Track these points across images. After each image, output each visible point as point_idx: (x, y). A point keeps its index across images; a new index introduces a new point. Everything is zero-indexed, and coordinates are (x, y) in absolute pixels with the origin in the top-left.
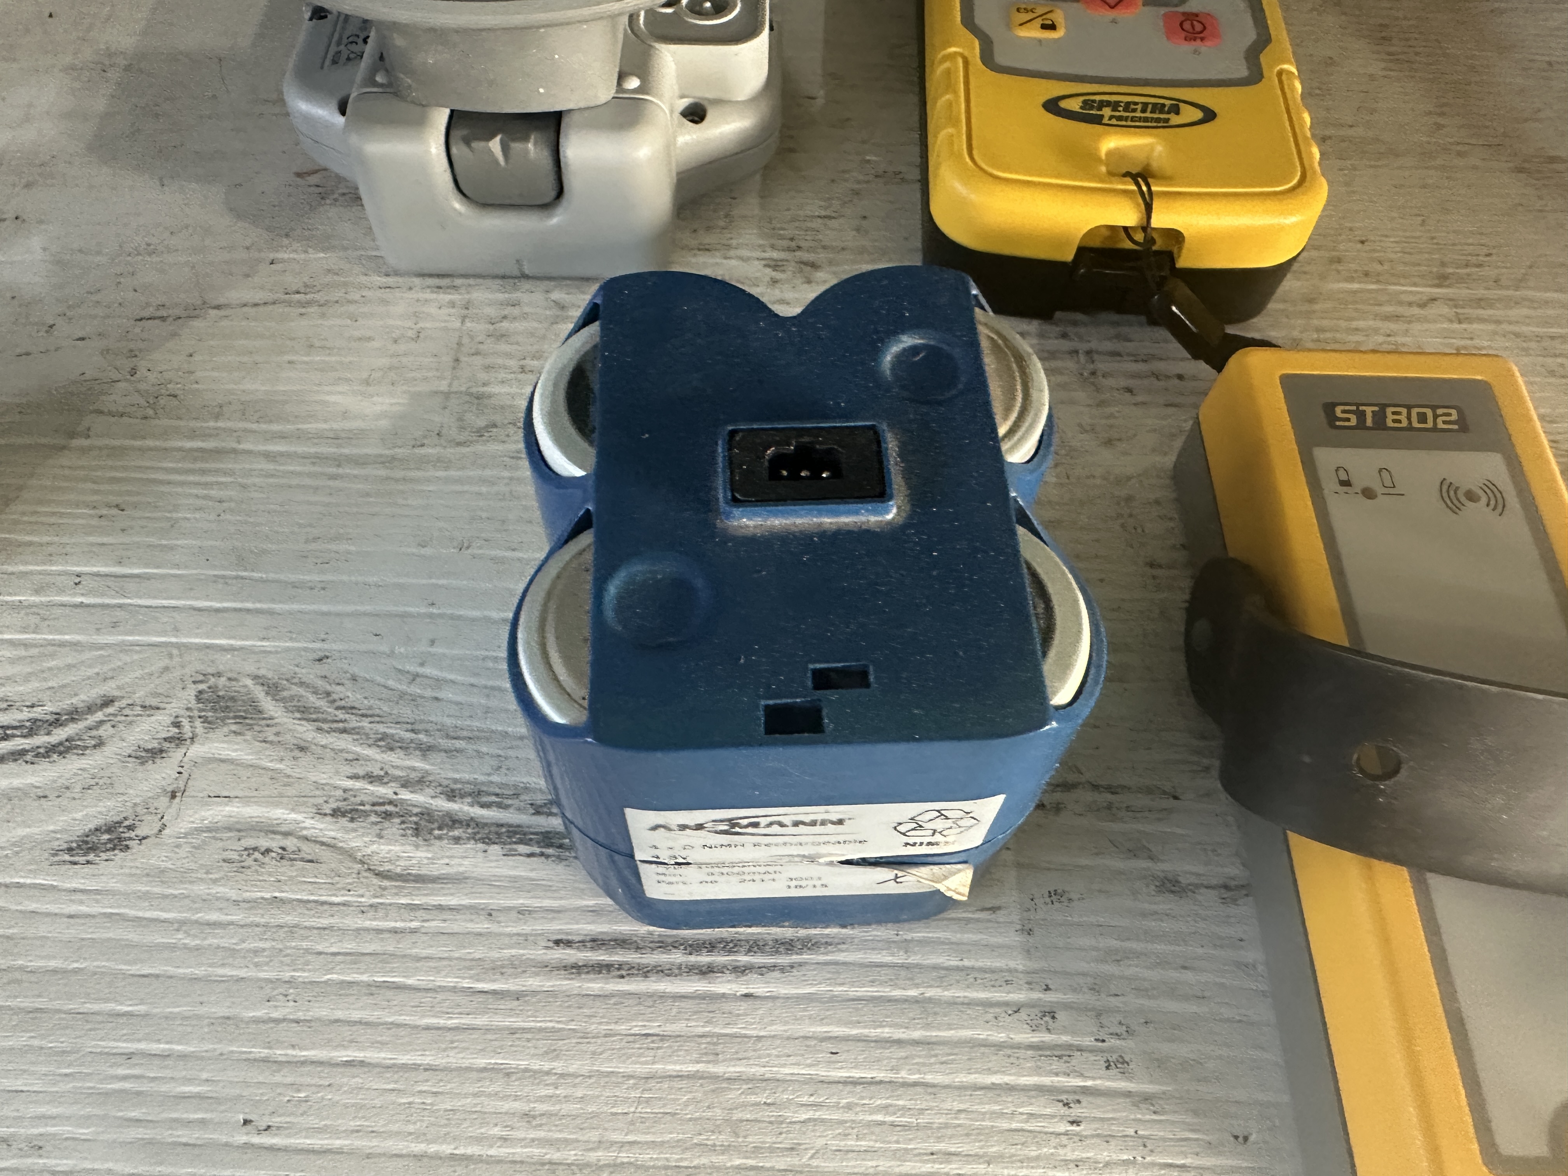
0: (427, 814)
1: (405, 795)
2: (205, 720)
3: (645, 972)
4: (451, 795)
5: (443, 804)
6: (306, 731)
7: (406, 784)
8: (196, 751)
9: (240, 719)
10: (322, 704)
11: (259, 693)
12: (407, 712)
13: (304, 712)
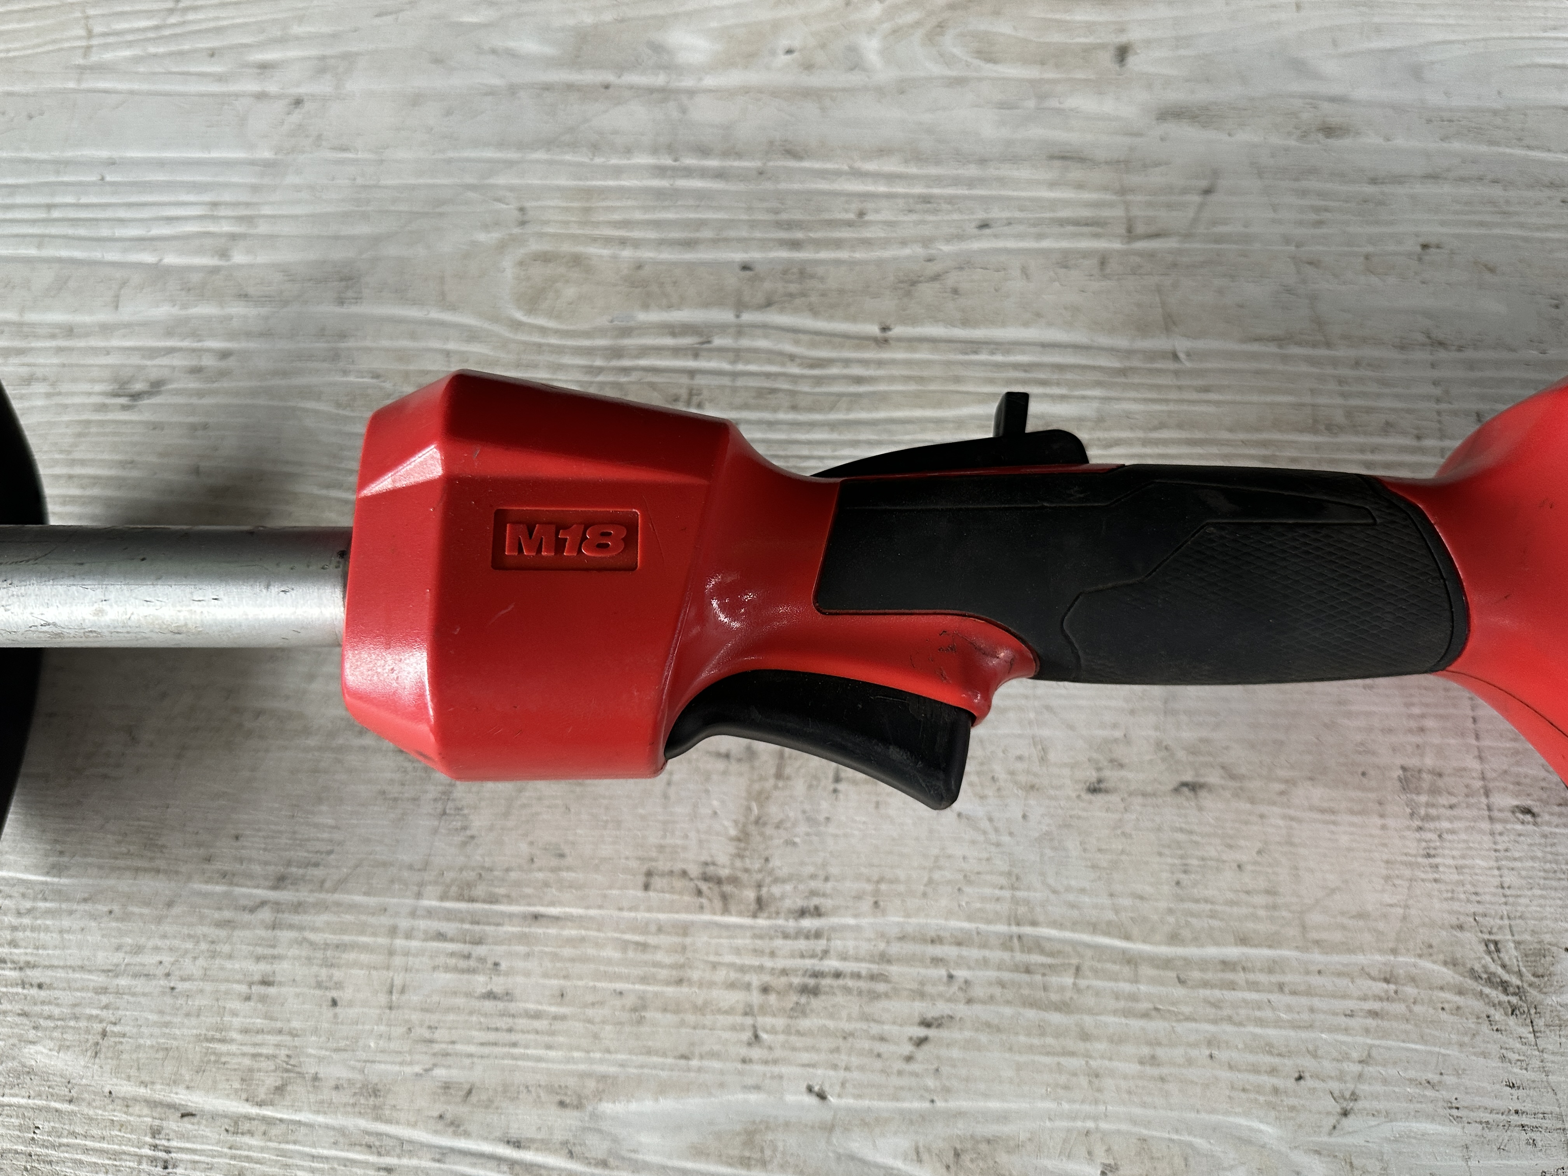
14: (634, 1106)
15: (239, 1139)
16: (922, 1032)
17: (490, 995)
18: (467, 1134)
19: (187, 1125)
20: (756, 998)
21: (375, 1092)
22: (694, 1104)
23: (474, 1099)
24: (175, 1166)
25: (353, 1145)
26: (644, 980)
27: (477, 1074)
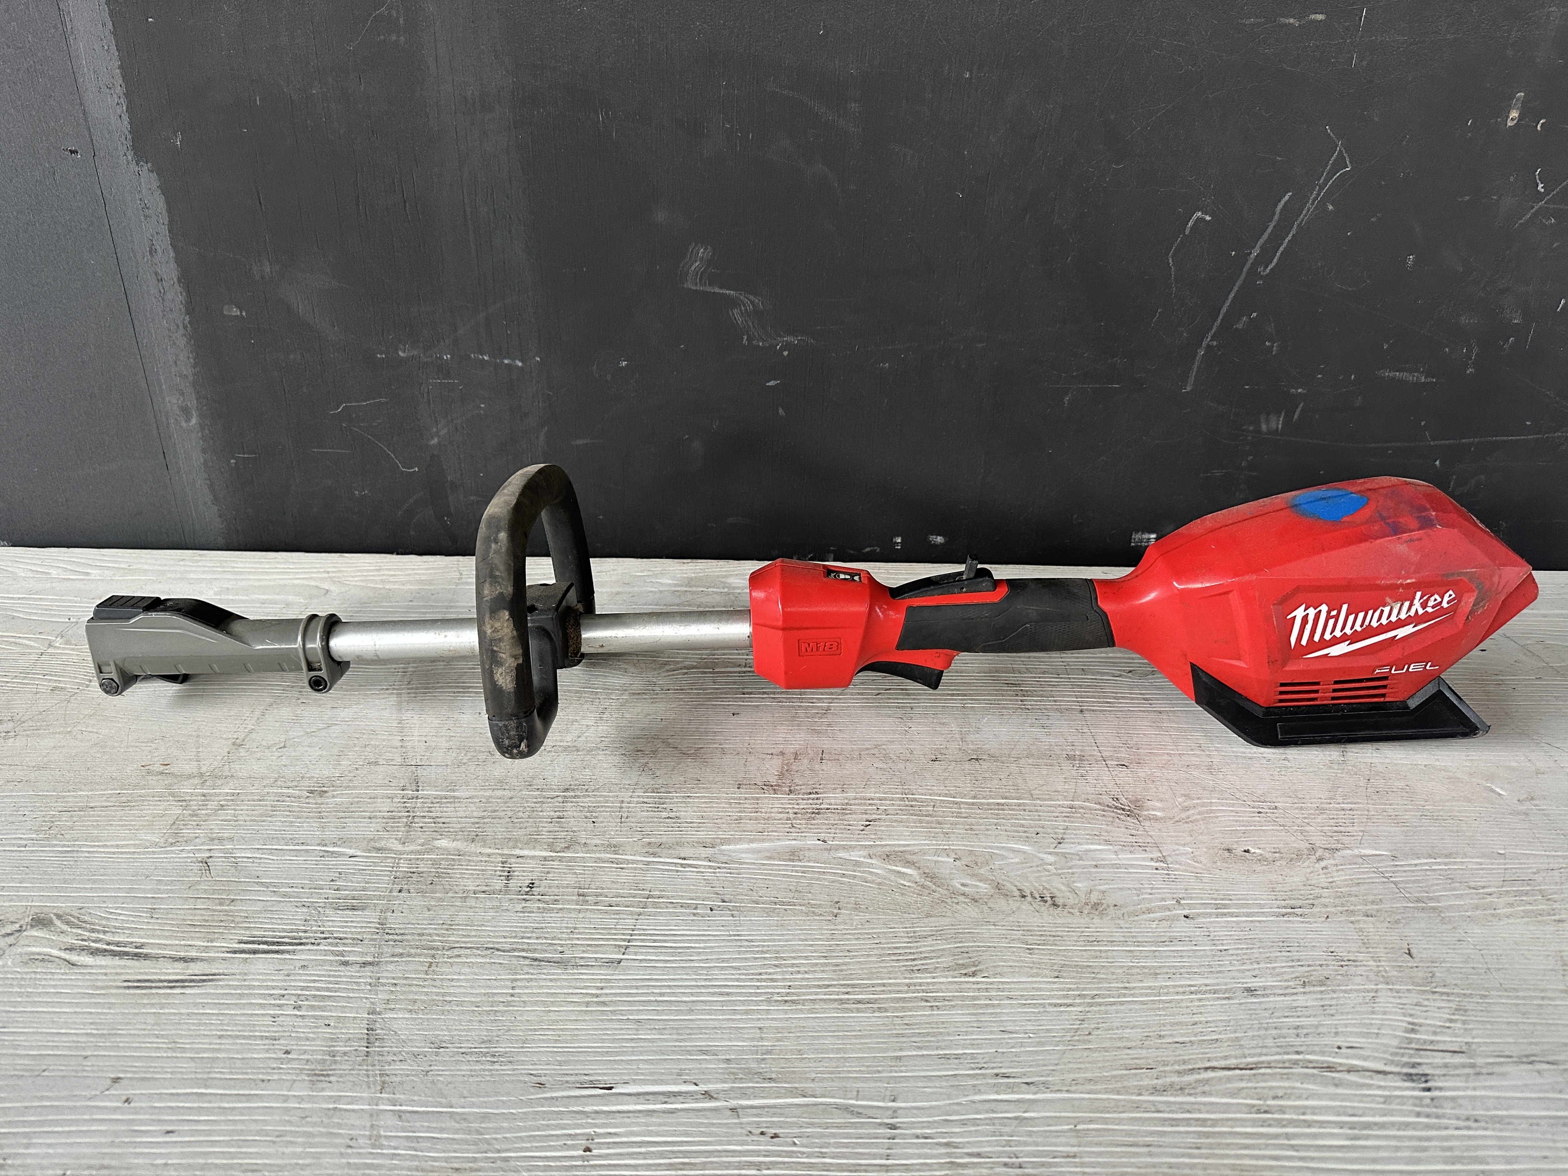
0: (97, 949)
1: (93, 944)
2: (31, 925)
3: (151, 988)
4: (108, 944)
5: (105, 947)
6: (65, 927)
7: (94, 941)
8: (25, 933)
9: (44, 925)
10: (76, 921)
11: (54, 918)
12: (104, 922)
13: (68, 923)
14: (738, 846)
15: (546, 863)
16: (868, 823)
17: (669, 818)
18: (660, 857)
19: (520, 860)
20: (792, 816)
21: (615, 846)
22: (766, 845)
23: (663, 846)
24: (514, 872)
25: (604, 862)
26: (740, 812)
27: (664, 840)
